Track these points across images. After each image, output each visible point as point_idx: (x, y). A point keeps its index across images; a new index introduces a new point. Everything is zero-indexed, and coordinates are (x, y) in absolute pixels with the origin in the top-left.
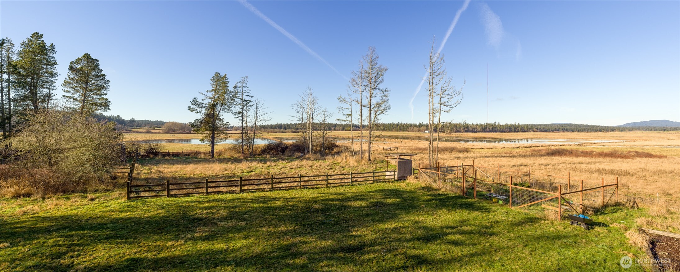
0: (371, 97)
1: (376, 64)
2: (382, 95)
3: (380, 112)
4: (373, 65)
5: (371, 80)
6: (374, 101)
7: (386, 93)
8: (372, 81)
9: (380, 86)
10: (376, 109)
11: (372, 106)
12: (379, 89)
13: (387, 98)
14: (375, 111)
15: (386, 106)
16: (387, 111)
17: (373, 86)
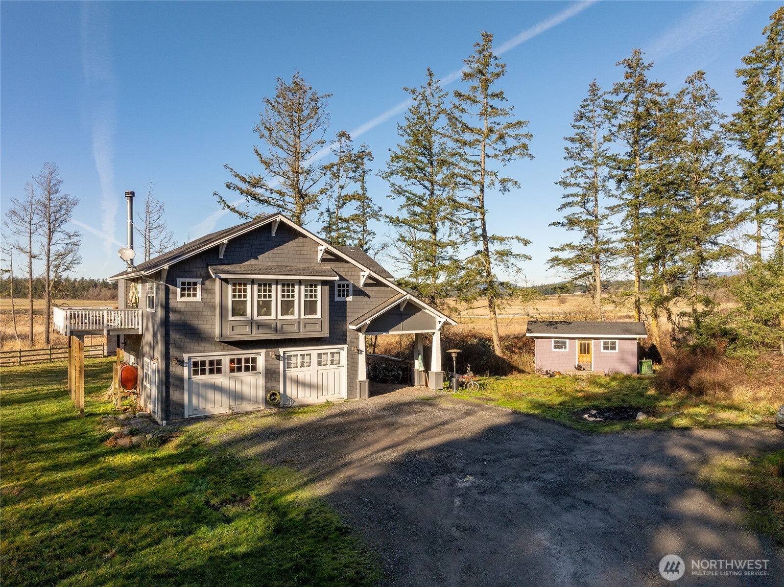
0: (49, 245)
1: (57, 192)
2: (68, 241)
3: (63, 267)
4: (51, 191)
5: (50, 217)
6: (54, 249)
7: (74, 239)
8: (51, 219)
9: (64, 227)
10: (57, 262)
11: (51, 259)
12: (63, 232)
13: (77, 246)
14: (56, 266)
15: (74, 259)
16: (75, 265)
17: (52, 226)
